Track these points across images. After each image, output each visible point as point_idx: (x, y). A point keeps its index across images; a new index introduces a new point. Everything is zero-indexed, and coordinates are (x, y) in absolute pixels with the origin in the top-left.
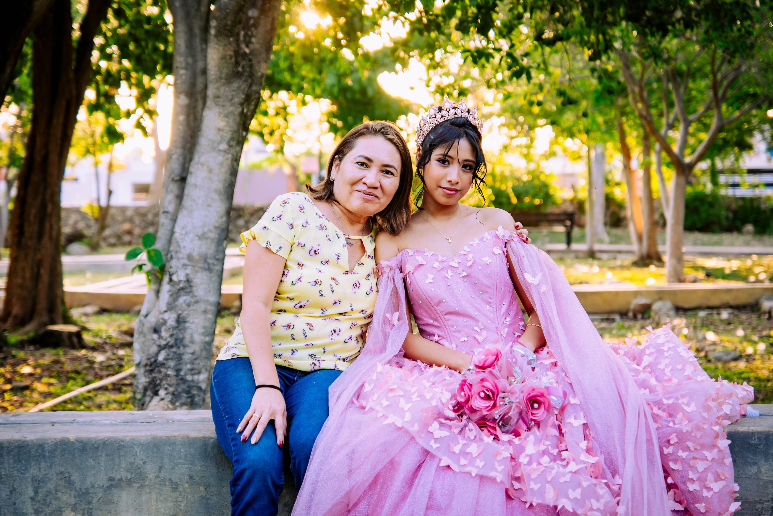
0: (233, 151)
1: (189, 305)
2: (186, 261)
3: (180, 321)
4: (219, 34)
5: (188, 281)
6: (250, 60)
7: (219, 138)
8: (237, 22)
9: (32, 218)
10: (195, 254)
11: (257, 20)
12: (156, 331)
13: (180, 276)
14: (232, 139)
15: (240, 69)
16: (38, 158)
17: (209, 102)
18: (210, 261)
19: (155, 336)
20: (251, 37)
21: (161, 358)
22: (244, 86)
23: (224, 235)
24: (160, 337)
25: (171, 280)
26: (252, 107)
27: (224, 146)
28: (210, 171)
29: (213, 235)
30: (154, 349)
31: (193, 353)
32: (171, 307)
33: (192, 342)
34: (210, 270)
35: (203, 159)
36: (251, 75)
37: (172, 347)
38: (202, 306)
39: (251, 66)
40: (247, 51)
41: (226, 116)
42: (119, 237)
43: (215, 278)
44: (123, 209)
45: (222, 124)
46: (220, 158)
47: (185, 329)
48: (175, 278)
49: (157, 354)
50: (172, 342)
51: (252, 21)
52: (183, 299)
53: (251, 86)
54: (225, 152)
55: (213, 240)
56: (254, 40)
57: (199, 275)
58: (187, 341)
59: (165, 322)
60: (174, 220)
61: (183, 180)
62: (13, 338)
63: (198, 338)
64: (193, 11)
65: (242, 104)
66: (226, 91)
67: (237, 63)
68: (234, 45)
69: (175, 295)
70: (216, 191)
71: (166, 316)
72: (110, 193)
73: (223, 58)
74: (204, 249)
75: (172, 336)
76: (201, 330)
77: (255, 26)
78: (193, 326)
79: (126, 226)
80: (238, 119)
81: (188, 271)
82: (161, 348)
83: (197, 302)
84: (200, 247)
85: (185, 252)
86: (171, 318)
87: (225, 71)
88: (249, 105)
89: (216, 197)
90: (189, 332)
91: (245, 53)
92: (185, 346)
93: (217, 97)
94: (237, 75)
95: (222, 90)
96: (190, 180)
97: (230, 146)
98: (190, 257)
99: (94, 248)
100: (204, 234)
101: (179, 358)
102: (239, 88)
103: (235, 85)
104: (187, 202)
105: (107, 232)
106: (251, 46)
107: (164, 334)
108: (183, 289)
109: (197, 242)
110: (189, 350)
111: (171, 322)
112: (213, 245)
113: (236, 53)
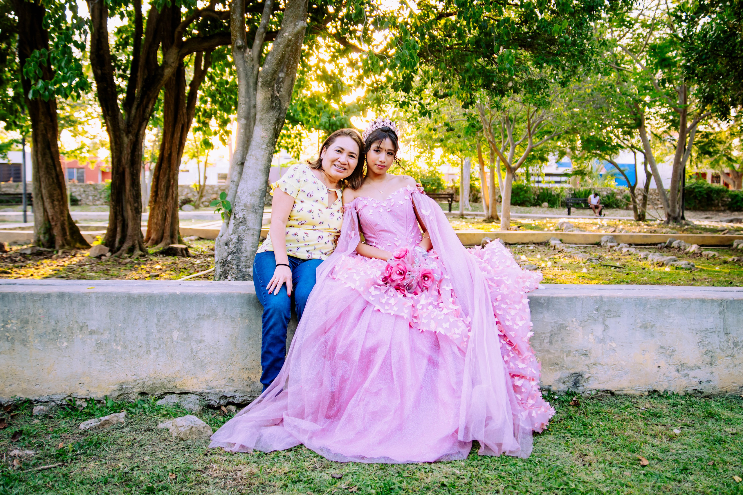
0: (269, 149)
1: (244, 231)
2: (243, 208)
3: (239, 239)
4: (263, 85)
5: (244, 218)
6: (280, 100)
7: (262, 141)
8: (273, 79)
9: (162, 187)
10: (248, 204)
11: (284, 79)
12: (226, 244)
13: (240, 215)
14: (269, 142)
15: (274, 105)
16: (166, 155)
17: (257, 122)
18: (256, 208)
19: (226, 247)
20: (280, 88)
21: (229, 259)
22: (276, 114)
23: (264, 194)
24: (229, 248)
25: (235, 217)
26: (280, 126)
27: (265, 146)
28: (257, 159)
29: (258, 194)
30: (226, 254)
31: (246, 257)
32: (234, 232)
33: (246, 251)
34: (256, 212)
35: (253, 153)
36: (280, 109)
37: (235, 253)
38: (251, 232)
39: (280, 104)
40: (278, 95)
41: (266, 130)
42: (210, 202)
43: (259, 217)
44: (212, 187)
45: (264, 134)
46: (263, 153)
47: (242, 244)
48: (237, 216)
49: (227, 257)
50: (235, 250)
51: (281, 80)
52: (241, 228)
53: (280, 114)
54: (265, 149)
55: (258, 197)
56: (282, 89)
57: (250, 215)
58: (243, 250)
59: (231, 240)
60: (237, 186)
61: (242, 164)
62: (151, 251)
63: (249, 248)
64: (249, 73)
65: (275, 124)
66: (266, 117)
67: (272, 102)
68: (271, 92)
69: (237, 226)
70: (260, 170)
71: (232, 237)
72: (206, 178)
73: (265, 98)
74: (253, 201)
75: (235, 247)
77: (282, 82)
78: (247, 242)
79: (214, 196)
80: (272, 132)
81: (244, 213)
82: (229, 254)
83: (249, 229)
84: (251, 200)
85: (243, 203)
86: (235, 238)
87: (266, 106)
89: (260, 173)
90: (244, 245)
92: (242, 253)
93: (261, 120)
94: (273, 108)
95: (264, 115)
96: (247, 164)
98: (245, 205)
99: (197, 207)
100: (253, 193)
101: (239, 259)
102: (273, 115)
103: (271, 113)
104: (244, 175)
105: (204, 199)
106: (280, 93)
107: (231, 246)
108: (241, 222)
109: (249, 197)
110: (244, 255)
111: (235, 240)
112: (258, 199)
113: (272, 96)
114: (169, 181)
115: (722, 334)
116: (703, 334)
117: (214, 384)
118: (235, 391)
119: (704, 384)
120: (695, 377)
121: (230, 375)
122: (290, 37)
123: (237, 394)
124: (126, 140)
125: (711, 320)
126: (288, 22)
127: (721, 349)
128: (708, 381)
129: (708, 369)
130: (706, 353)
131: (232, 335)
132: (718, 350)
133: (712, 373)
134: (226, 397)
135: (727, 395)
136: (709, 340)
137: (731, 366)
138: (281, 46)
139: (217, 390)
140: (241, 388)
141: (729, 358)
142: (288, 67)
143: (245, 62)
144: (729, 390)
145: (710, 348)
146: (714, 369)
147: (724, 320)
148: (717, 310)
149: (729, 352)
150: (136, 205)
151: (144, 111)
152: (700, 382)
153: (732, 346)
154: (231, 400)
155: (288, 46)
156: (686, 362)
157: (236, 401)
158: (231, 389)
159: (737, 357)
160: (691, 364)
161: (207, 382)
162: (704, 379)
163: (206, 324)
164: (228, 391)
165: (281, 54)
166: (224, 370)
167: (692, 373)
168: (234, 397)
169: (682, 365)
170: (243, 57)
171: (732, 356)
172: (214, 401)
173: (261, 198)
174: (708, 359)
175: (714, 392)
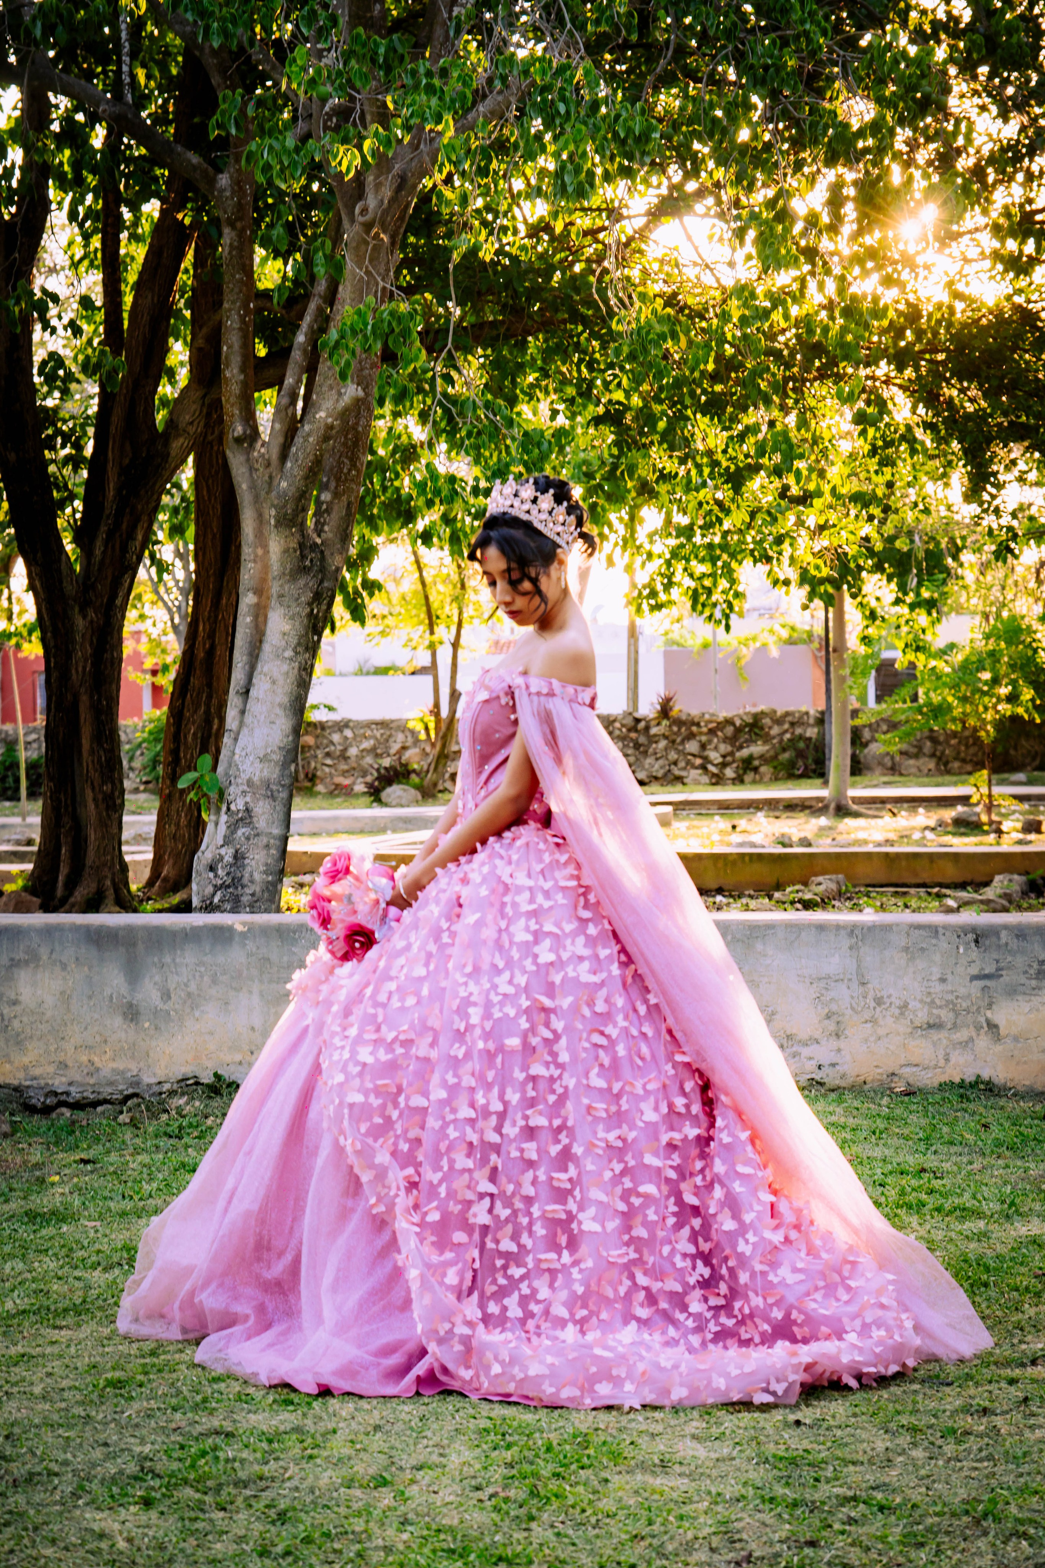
0: (299, 658)
1: (248, 839)
2: (245, 788)
3: (238, 857)
5: (247, 810)
6: (322, 552)
7: (283, 643)
10: (256, 779)
11: (330, 504)
12: (212, 868)
13: (238, 805)
14: (299, 644)
15: (308, 563)
17: (273, 602)
18: (274, 788)
19: (211, 875)
20: (323, 524)
21: (216, 900)
22: (313, 583)
23: (290, 757)
24: (216, 876)
25: (228, 809)
26: (324, 607)
27: (289, 653)
28: (274, 682)
29: (277, 757)
30: (210, 889)
31: (253, 895)
32: (228, 841)
33: (252, 882)
34: (273, 797)
35: (265, 669)
36: (323, 569)
37: (228, 887)
38: (264, 840)
39: (323, 559)
40: (319, 541)
41: (292, 618)
43: (281, 812)
45: (287, 627)
46: (285, 667)
47: (244, 866)
48: (233, 807)
49: (213, 895)
50: (229, 881)
51: (325, 507)
52: (242, 832)
53: (322, 582)
54: (291, 659)
55: (276, 763)
56: (326, 528)
57: (261, 803)
58: (245, 880)
59: (221, 858)
60: (236, 740)
61: (247, 692)
63: (257, 877)
64: (263, 493)
65: (310, 604)
66: (291, 589)
67: (303, 557)
68: (298, 536)
69: (233, 827)
70: (280, 705)
71: (223, 851)
73: (286, 551)
74: (265, 773)
75: (228, 874)
76: (262, 868)
77: (328, 511)
78: (253, 863)
80: (307, 621)
81: (248, 799)
82: (217, 888)
83: (258, 835)
84: (262, 771)
85: (244, 777)
86: (228, 854)
87: (289, 566)
88: (320, 604)
89: (279, 711)
90: (248, 869)
91: (315, 544)
92: (243, 887)
93: (281, 596)
94: (303, 570)
95: (286, 587)
96: (253, 693)
97: (297, 653)
98: (250, 783)
100: (267, 755)
102: (306, 585)
103: (302, 582)
104: (248, 718)
106: (323, 535)
107: (220, 872)
108: (242, 819)
109: (258, 765)
110: (248, 891)
111: (228, 859)
112: (277, 770)
113: (301, 546)
114: (208, 722)
115: (855, 985)
116: (822, 984)
117: (37, 1072)
118: (70, 1084)
119: (826, 1070)
120: (810, 1058)
121: (61, 1057)
122: (330, 420)
123: (72, 1089)
124: (80, 623)
125: (836, 959)
126: (325, 388)
127: (852, 1008)
128: (833, 1065)
129: (834, 1044)
130: (828, 1017)
131: (62, 993)
132: (849, 1012)
133: (839, 1050)
134: (56, 1094)
135: (866, 1087)
136: (832, 994)
137: (872, 1039)
138: (311, 439)
139: (42, 1082)
140: (78, 1078)
141: (869, 1025)
142: (338, 480)
143: (251, 469)
144: (869, 1079)
145: (834, 1007)
146: (842, 1043)
147: (859, 961)
148: (846, 942)
149: (867, 1015)
150: (107, 788)
151: (124, 549)
152: (820, 1067)
153: (873, 1004)
154: (63, 1098)
155: (326, 438)
156: (794, 1031)
157: (71, 1100)
158: (64, 1079)
159: (881, 1022)
160: (803, 1035)
161: (26, 1068)
162: (825, 1062)
163: (23, 976)
164: (59, 1084)
165: (311, 457)
166: (52, 1048)
167: (806, 1052)
168: (68, 1094)
169: (789, 1037)
170: (248, 460)
171: (873, 1021)
172: (38, 1100)
173: (285, 765)
174: (831, 1026)
175: (843, 1084)
